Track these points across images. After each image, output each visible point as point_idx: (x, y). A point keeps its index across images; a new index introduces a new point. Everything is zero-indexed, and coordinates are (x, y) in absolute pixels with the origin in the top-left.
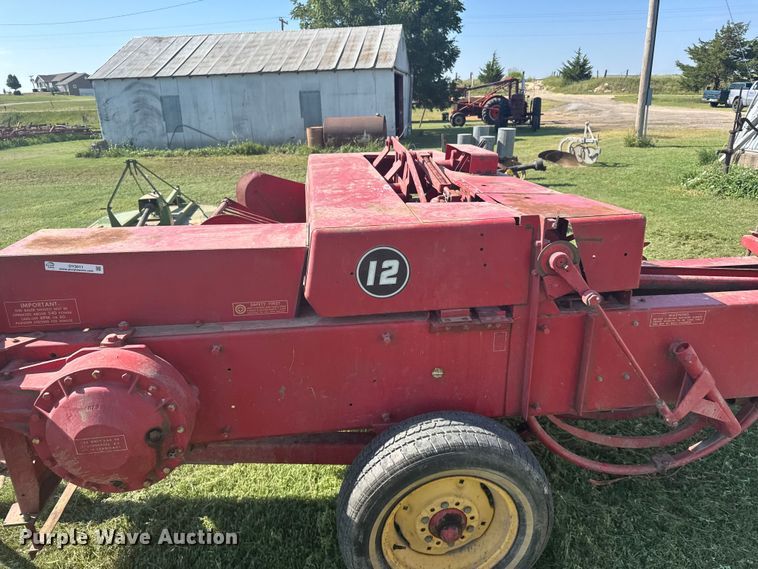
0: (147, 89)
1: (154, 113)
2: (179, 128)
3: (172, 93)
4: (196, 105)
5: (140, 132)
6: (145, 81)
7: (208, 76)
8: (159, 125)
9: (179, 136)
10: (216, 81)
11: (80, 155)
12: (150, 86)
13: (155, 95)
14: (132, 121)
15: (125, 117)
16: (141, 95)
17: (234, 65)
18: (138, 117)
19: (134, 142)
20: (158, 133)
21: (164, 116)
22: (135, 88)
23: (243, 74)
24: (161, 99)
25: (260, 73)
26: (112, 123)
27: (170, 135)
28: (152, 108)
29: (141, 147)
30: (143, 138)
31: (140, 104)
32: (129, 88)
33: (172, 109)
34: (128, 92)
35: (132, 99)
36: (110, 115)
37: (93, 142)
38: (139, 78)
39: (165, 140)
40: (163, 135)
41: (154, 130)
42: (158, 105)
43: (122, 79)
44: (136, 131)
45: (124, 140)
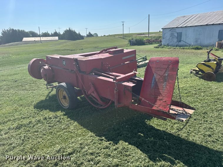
0: (174, 30)
1: (175, 37)
2: (180, 41)
3: (180, 32)
4: (186, 35)
6: (175, 29)
7: (191, 26)
8: (175, 40)
9: (180, 43)
10: (193, 28)
11: (155, 47)
12: (175, 30)
13: (176, 32)
14: (169, 39)
15: (168, 38)
16: (173, 32)
17: (200, 23)
18: (171, 38)
19: (169, 44)
20: (175, 42)
21: (177, 38)
22: (172, 30)
23: (201, 26)
24: (177, 33)
25: (207, 25)
26: (165, 39)
27: (178, 43)
28: (175, 36)
30: (171, 44)
31: (172, 35)
32: (170, 30)
33: (180, 35)
34: (170, 31)
35: (170, 33)
36: (165, 37)
37: (159, 44)
38: (173, 28)
39: (176, 44)
40: (176, 43)
41: (174, 42)
42: (176, 35)
43: (169, 28)
44: (169, 42)
45: (166, 44)
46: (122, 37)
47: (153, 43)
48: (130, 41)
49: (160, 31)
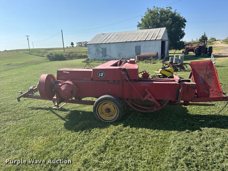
0: (99, 46)
2: (105, 56)
3: (105, 47)
4: (110, 50)
5: (97, 57)
6: (99, 45)
7: (113, 43)
8: (101, 55)
9: (106, 58)
10: (115, 44)
11: (83, 62)
12: (100, 46)
13: (101, 48)
15: (94, 53)
16: (98, 48)
17: (120, 40)
18: (97, 53)
20: (101, 57)
21: (102, 53)
22: (96, 46)
23: (122, 42)
25: (126, 42)
26: (91, 54)
27: (103, 57)
28: (100, 51)
29: (96, 60)
30: (97, 58)
31: (97, 50)
32: (95, 46)
33: (104, 51)
35: (96, 49)
36: (91, 52)
37: (86, 59)
38: (97, 44)
39: (102, 58)
42: (101, 50)
43: (94, 44)
44: (96, 56)
45: (93, 59)
46: (28, 52)
47: (73, 58)
48: (48, 56)
49: (67, 47)
